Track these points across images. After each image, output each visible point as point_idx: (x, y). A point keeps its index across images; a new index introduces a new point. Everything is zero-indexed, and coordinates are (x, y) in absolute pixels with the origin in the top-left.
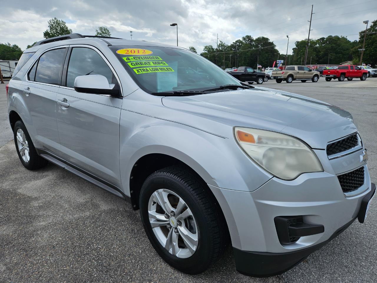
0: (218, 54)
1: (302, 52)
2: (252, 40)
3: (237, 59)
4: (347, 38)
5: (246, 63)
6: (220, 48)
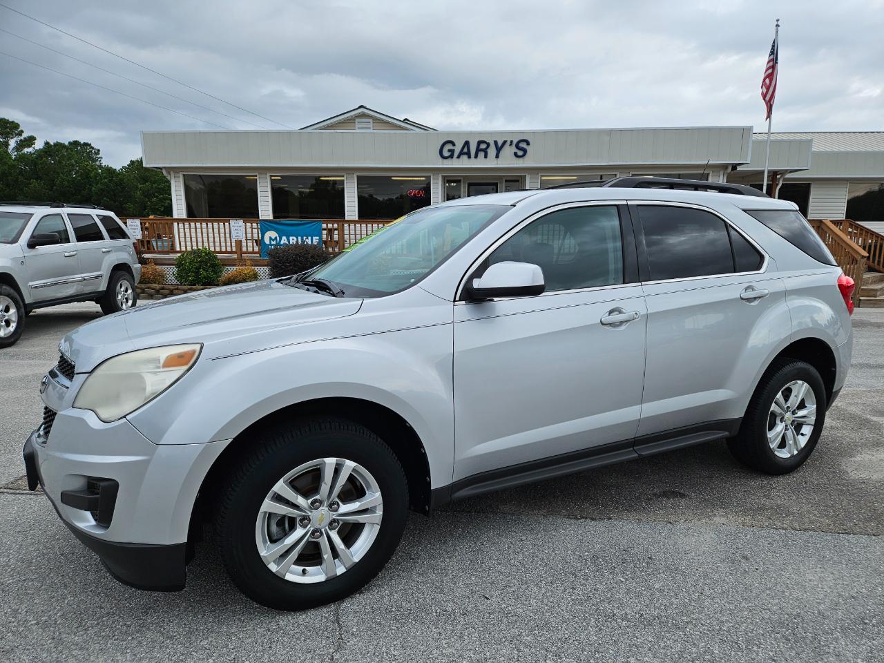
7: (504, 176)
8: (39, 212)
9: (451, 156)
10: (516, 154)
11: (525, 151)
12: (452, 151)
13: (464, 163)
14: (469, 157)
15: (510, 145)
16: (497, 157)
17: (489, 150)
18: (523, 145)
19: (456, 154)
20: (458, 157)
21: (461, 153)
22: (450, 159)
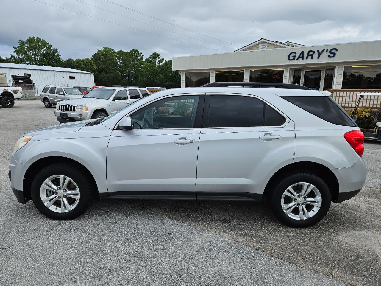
7: (325, 67)
8: (118, 89)
9: (294, 59)
10: (329, 56)
11: (334, 54)
12: (294, 57)
13: (301, 62)
14: (303, 59)
15: (326, 52)
16: (318, 58)
17: (314, 55)
18: (334, 51)
19: (296, 58)
20: (297, 59)
21: (299, 57)
22: (293, 61)
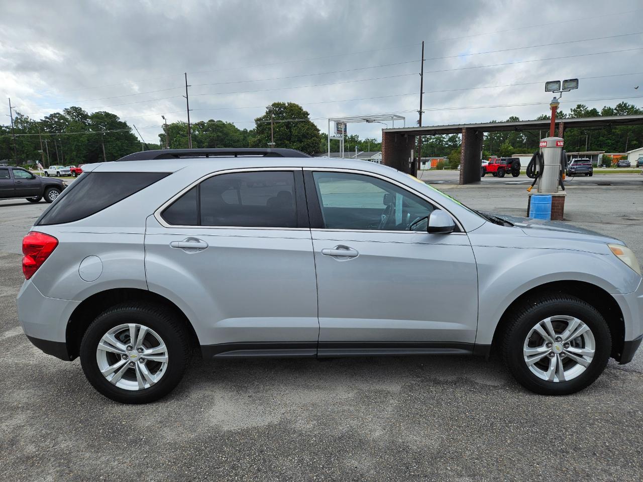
0: (17, 137)
1: (176, 141)
2: (85, 116)
3: (58, 146)
4: (234, 124)
5: (82, 155)
6: (20, 127)
